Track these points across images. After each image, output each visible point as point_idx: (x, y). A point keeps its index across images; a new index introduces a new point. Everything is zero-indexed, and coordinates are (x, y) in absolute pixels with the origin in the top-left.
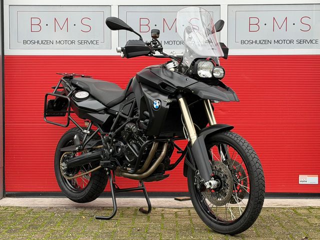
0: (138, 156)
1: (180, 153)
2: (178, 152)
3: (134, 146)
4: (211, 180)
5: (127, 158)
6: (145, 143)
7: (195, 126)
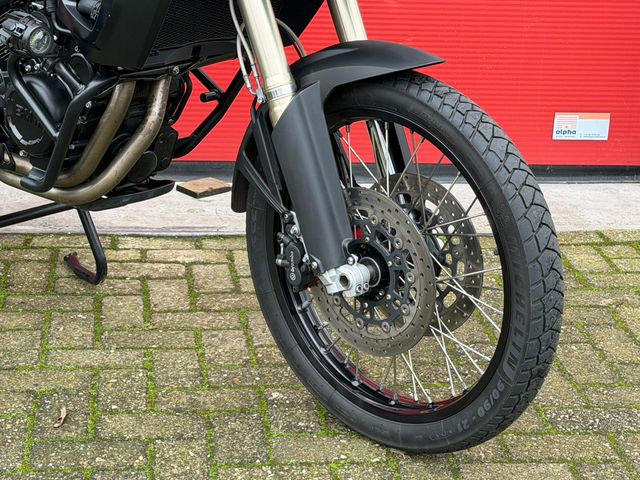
0: (56, 134)
1: (212, 98)
2: (204, 98)
3: (41, 88)
4: (346, 262)
5: (14, 129)
6: (83, 90)
7: (281, 28)
